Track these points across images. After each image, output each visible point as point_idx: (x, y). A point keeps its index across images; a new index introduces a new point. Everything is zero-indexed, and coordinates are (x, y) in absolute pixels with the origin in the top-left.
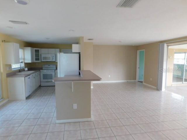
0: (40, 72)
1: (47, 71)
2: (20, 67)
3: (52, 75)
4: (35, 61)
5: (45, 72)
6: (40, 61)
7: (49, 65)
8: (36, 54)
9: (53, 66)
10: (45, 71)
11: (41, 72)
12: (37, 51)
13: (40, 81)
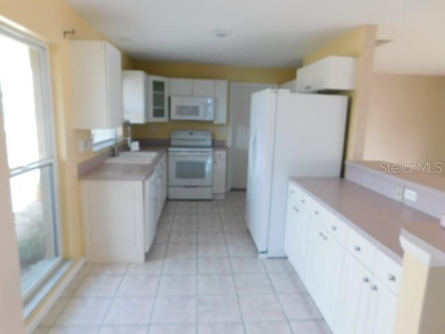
0: (168, 156)
2: (114, 137)
4: (152, 119)
5: (182, 155)
6: (165, 119)
7: (191, 134)
8: (155, 96)
9: (204, 137)
10: (184, 151)
11: (171, 153)
12: (158, 86)
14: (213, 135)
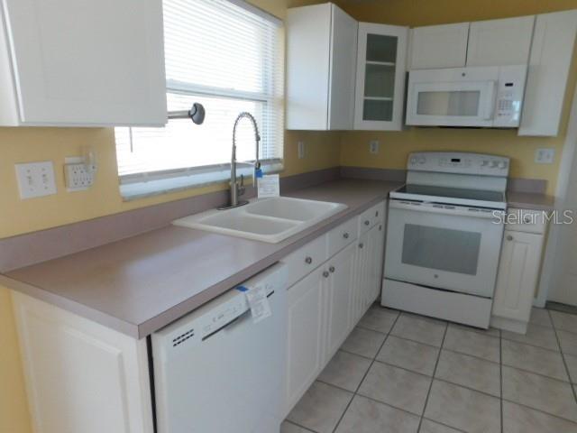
0: (387, 210)
1: (444, 210)
3: (474, 240)
4: (361, 124)
5: (421, 210)
7: (455, 160)
13: (378, 272)
14: (513, 165)
